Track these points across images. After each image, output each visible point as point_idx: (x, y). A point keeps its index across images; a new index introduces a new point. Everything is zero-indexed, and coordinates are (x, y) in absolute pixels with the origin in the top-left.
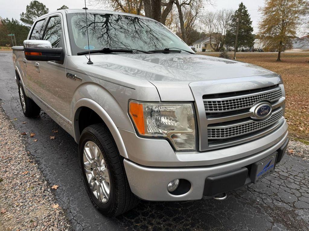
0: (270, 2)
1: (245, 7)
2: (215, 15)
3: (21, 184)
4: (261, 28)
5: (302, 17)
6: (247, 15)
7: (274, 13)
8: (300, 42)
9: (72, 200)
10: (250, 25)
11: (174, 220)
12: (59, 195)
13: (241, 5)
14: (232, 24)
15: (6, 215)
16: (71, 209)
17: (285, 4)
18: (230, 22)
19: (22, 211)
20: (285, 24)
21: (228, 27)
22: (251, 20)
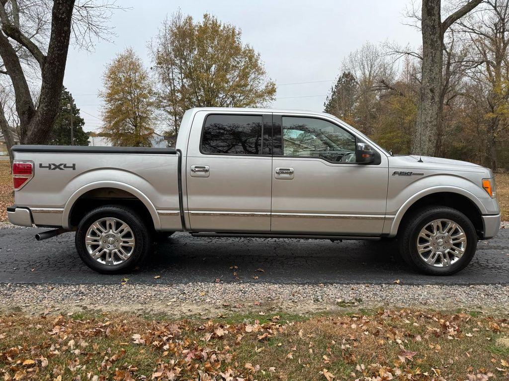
10: (78, 115)
22: (77, 108)
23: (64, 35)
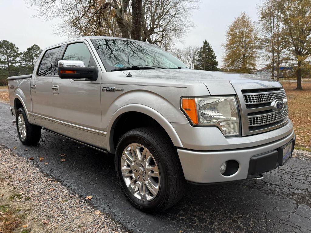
0: (231, 40)
1: (208, 44)
2: (182, 52)
3: (52, 199)
4: (225, 62)
5: (259, 51)
6: (212, 51)
7: (235, 49)
8: (260, 73)
9: (112, 206)
10: (215, 60)
11: (214, 211)
12: (96, 203)
13: (205, 42)
14: (198, 59)
15: (50, 226)
16: (114, 212)
17: (244, 41)
18: (197, 57)
19: (65, 220)
20: (246, 58)
21: (196, 62)
22: (215, 56)
23: (137, 15)
